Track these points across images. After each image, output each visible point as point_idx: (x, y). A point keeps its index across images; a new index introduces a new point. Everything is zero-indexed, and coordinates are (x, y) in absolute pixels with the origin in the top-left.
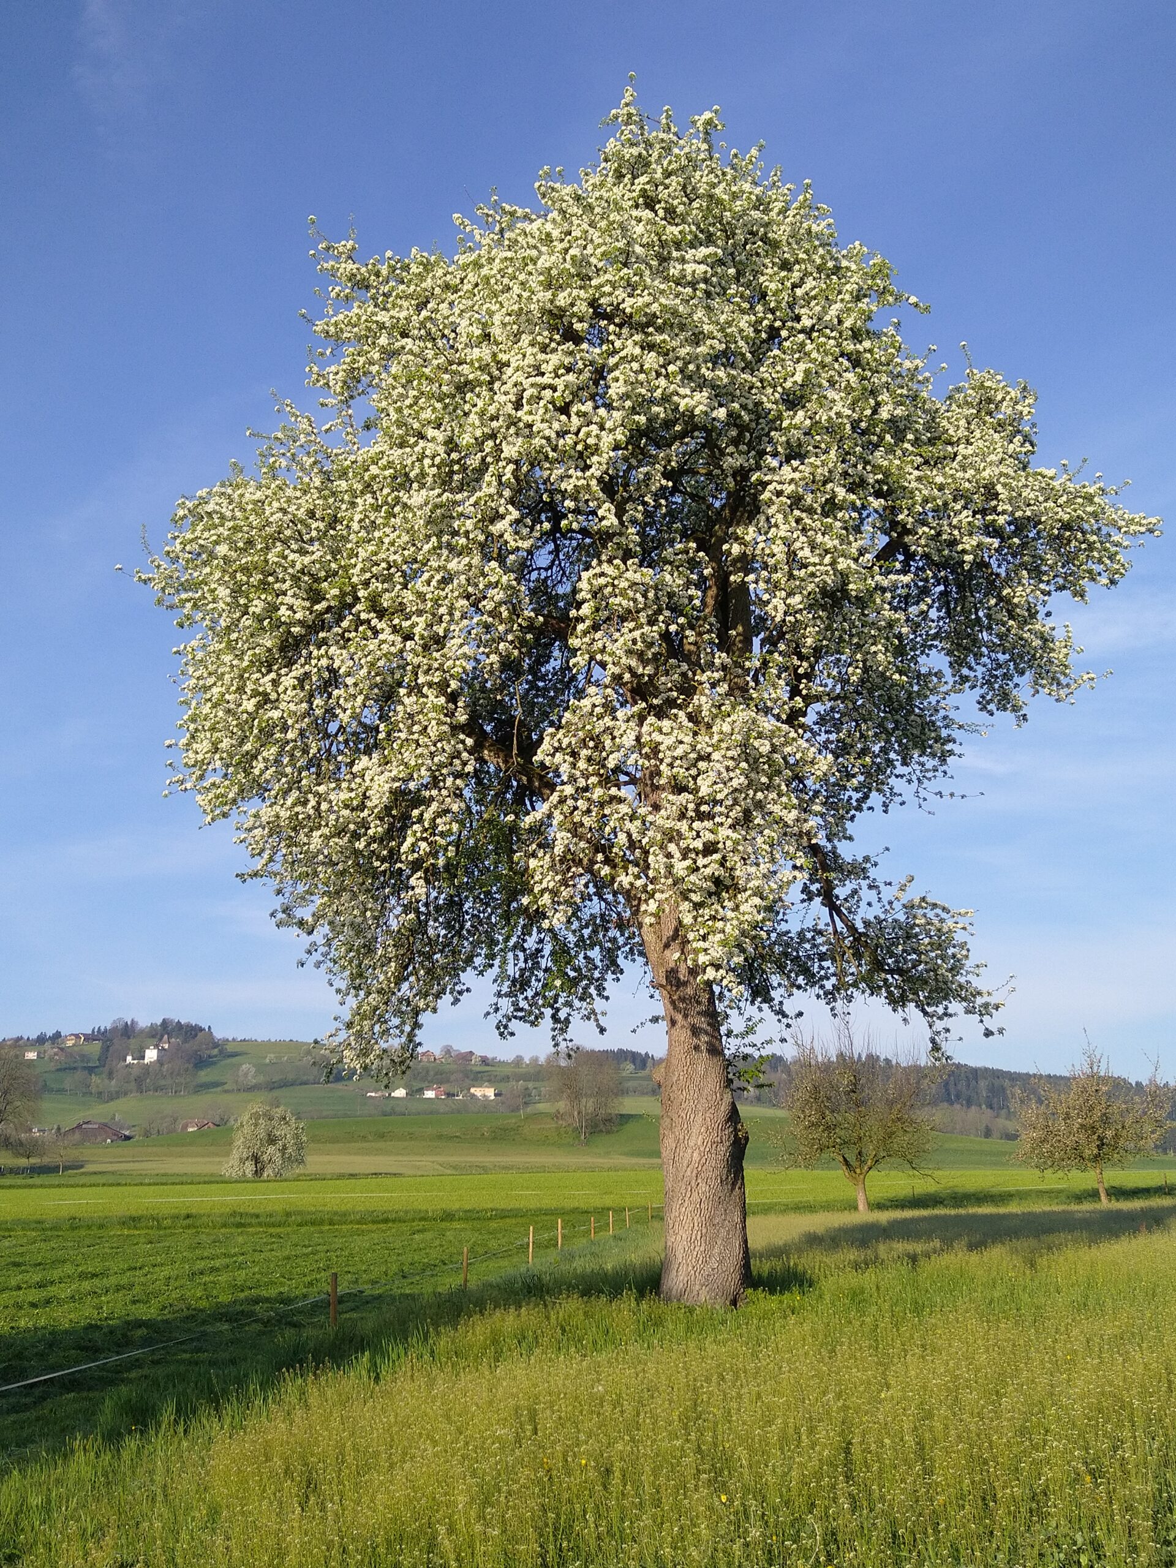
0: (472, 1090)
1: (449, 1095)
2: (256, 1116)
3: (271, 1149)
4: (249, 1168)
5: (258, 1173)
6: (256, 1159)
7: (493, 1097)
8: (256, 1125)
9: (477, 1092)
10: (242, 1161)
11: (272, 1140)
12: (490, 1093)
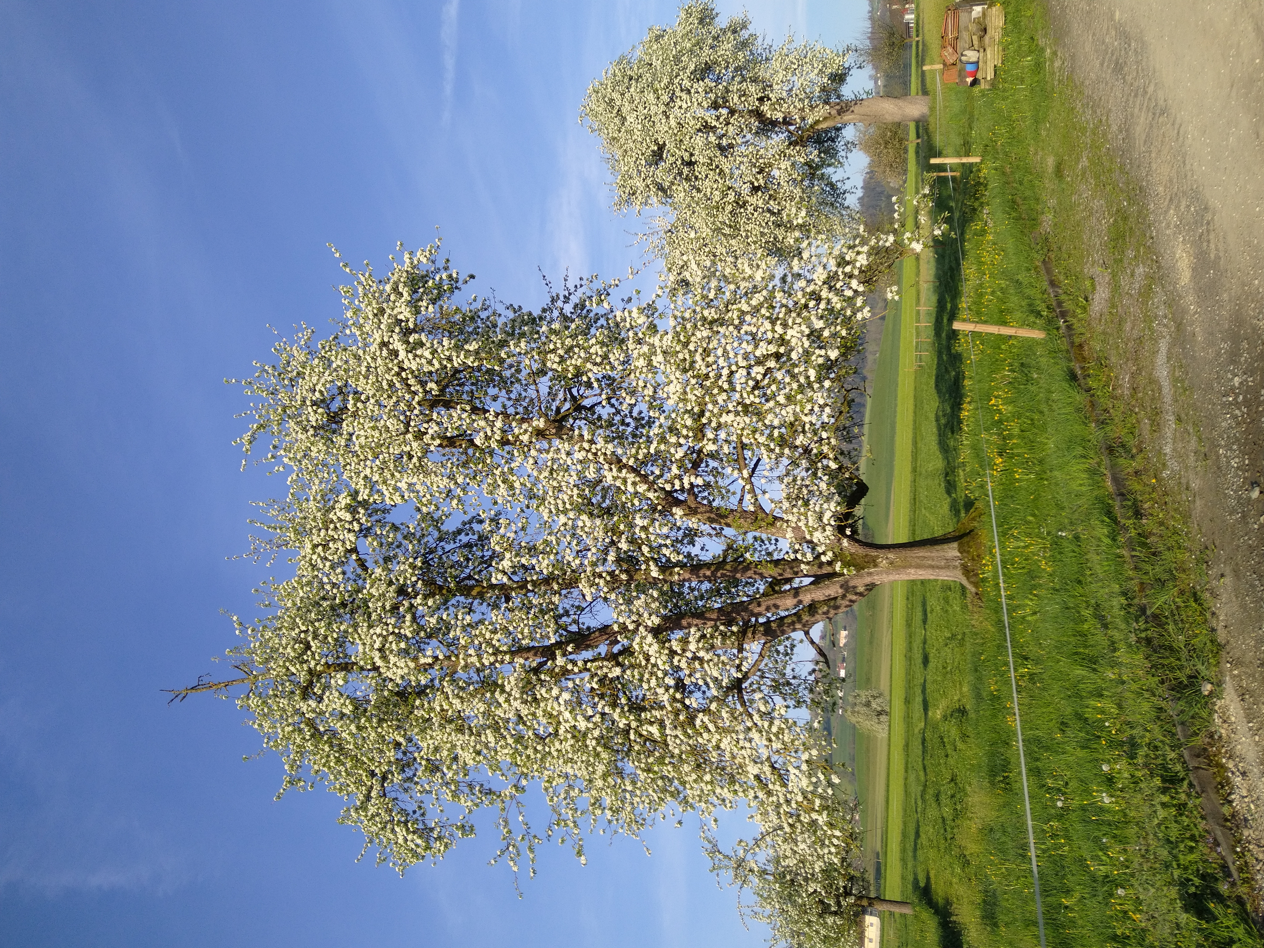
0: (841, 645)
1: (844, 660)
2: (853, 712)
3: (874, 705)
4: (883, 718)
5: (887, 714)
6: (879, 714)
7: (847, 632)
8: (858, 713)
9: (842, 642)
10: (879, 723)
11: (868, 704)
12: (844, 633)
